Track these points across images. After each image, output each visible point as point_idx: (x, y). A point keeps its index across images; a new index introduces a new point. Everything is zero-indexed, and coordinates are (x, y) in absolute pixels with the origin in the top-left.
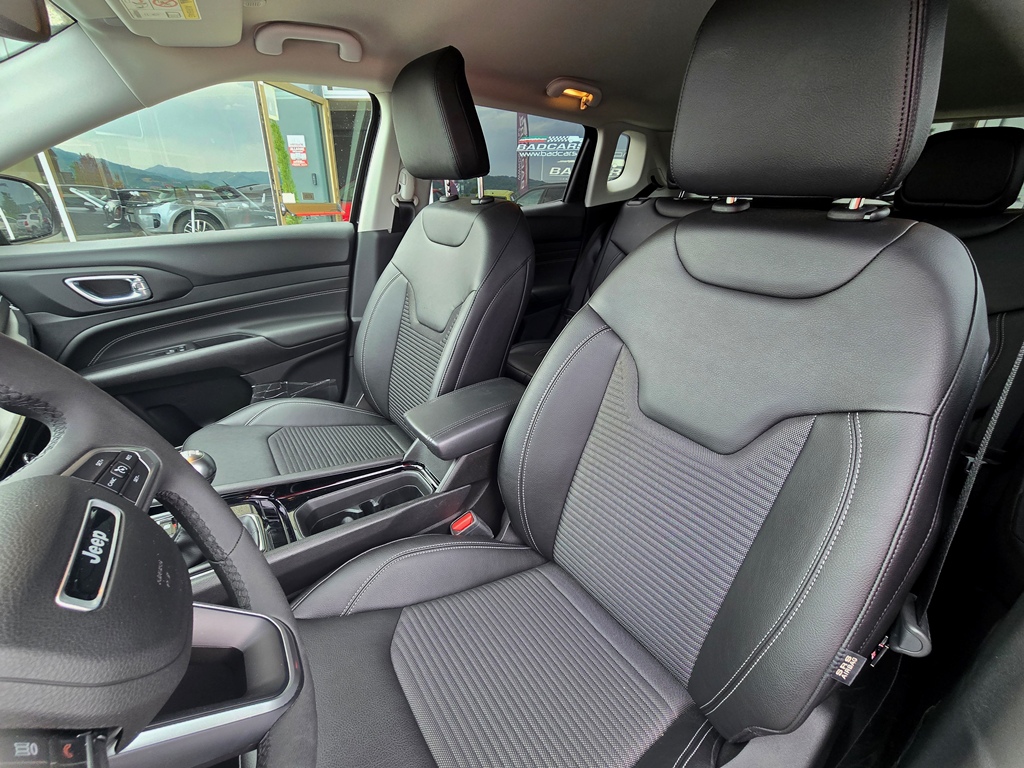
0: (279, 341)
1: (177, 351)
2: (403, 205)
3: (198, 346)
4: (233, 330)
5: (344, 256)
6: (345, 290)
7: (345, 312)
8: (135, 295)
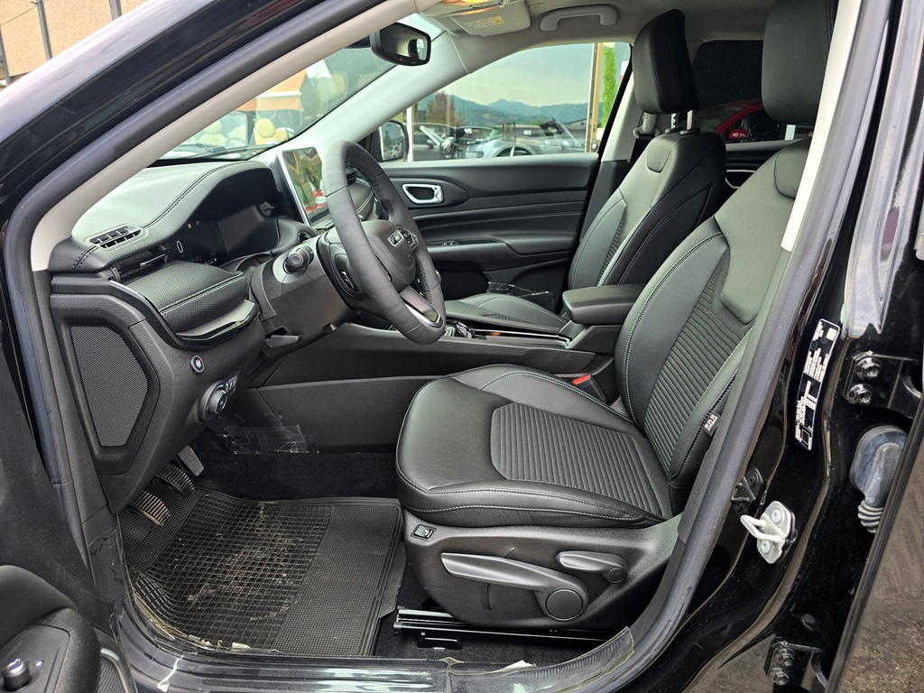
0: (515, 248)
1: (448, 244)
2: (642, 138)
3: (461, 243)
4: (487, 235)
5: (584, 182)
6: (579, 214)
7: (574, 233)
8: (435, 200)
